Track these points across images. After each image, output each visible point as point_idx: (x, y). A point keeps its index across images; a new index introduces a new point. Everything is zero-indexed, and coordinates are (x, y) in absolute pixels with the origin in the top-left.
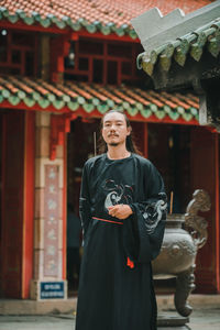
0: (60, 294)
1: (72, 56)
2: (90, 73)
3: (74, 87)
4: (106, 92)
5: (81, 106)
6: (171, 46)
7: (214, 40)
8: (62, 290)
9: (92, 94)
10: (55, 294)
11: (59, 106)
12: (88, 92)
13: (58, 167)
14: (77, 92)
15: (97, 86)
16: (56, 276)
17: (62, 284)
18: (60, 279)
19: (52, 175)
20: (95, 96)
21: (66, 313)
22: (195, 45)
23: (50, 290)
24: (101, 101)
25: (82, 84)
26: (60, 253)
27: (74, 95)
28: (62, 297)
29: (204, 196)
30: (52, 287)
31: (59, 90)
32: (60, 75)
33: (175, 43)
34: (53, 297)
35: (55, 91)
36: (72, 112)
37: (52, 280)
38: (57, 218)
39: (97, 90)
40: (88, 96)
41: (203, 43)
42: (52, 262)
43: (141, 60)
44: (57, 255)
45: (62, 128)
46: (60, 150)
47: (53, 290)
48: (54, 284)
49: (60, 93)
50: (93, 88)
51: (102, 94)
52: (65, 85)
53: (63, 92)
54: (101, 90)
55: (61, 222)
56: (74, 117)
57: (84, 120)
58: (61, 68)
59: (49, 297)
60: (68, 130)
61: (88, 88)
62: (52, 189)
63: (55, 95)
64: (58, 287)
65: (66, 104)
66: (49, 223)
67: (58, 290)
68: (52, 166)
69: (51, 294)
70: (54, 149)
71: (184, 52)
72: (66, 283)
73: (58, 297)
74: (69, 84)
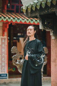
0: (6, 77)
1: (9, 5)
2: (15, 10)
3: (10, 14)
4: (20, 16)
5: (12, 20)
6: (31, 4)
7: (43, 3)
8: (6, 76)
9: (15, 16)
10: (4, 77)
11: (5, 20)
12: (14, 16)
13: (5, 39)
14: (10, 16)
15: (17, 14)
16: (5, 72)
17: (6, 75)
18: (6, 73)
19: (3, 41)
20: (16, 17)
21: (8, 83)
22: (38, 4)
23: (3, 76)
24: (18, 18)
25: (13, 13)
26: (6, 65)
27: (10, 17)
28: (7, 78)
29: (46, 49)
30: (3, 75)
31: (5, 15)
32: (6, 11)
33: (32, 3)
34: (4, 78)
35: (4, 15)
36: (9, 22)
37: (3, 73)
38: (5, 54)
39: (17, 15)
40: (14, 17)
41: (40, 4)
42: (4, 68)
43: (22, 8)
44: (5, 65)
45: (6, 27)
46: (6, 33)
47: (4, 76)
48: (4, 74)
49: (5, 16)
50: (16, 14)
51: (18, 16)
52: (7, 13)
53: (6, 16)
54: (18, 15)
55: (6, 55)
56: (10, 23)
57: (13, 24)
58: (6, 8)
59: (3, 78)
60: (8, 27)
61: (14, 14)
62: (3, 45)
63: (4, 17)
64: (5, 75)
65: (7, 19)
66: (3, 56)
67: (5, 76)
68: (3, 38)
69: (3, 77)
70: (4, 33)
71: (35, 6)
72: (8, 74)
73: (5, 78)
74: (8, 13)
